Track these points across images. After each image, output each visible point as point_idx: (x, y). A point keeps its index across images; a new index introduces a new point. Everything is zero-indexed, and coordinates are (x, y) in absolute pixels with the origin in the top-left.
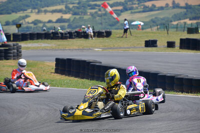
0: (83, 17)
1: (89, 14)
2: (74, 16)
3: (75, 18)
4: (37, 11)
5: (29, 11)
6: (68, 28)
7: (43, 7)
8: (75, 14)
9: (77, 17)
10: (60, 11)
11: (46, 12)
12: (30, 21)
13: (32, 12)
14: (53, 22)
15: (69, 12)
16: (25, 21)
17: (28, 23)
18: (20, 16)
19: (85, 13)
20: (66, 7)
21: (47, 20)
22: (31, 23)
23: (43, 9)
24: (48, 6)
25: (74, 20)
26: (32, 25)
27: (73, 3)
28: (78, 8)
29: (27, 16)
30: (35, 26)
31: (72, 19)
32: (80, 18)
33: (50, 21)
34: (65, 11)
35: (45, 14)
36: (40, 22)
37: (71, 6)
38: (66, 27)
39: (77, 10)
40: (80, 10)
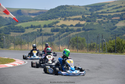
0: (93, 24)
1: (97, 21)
2: (88, 23)
3: (88, 24)
4: (64, 18)
5: (59, 18)
6: (83, 30)
7: (68, 17)
8: (88, 21)
9: (89, 23)
10: (78, 19)
11: (69, 19)
12: (59, 25)
13: (61, 19)
14: (74, 26)
15: (84, 20)
16: (56, 25)
17: (58, 26)
18: (53, 22)
19: (95, 21)
20: (82, 17)
21: (70, 25)
22: (60, 26)
23: (68, 18)
24: (71, 16)
25: (87, 25)
26: (60, 28)
27: (88, 14)
28: (90, 17)
29: (57, 22)
30: (62, 28)
31: (86, 24)
32: (91, 24)
33: (72, 26)
34: (82, 19)
35: (69, 21)
36: (65, 26)
37: (86, 16)
38: (82, 29)
39: (89, 19)
40: (92, 19)
